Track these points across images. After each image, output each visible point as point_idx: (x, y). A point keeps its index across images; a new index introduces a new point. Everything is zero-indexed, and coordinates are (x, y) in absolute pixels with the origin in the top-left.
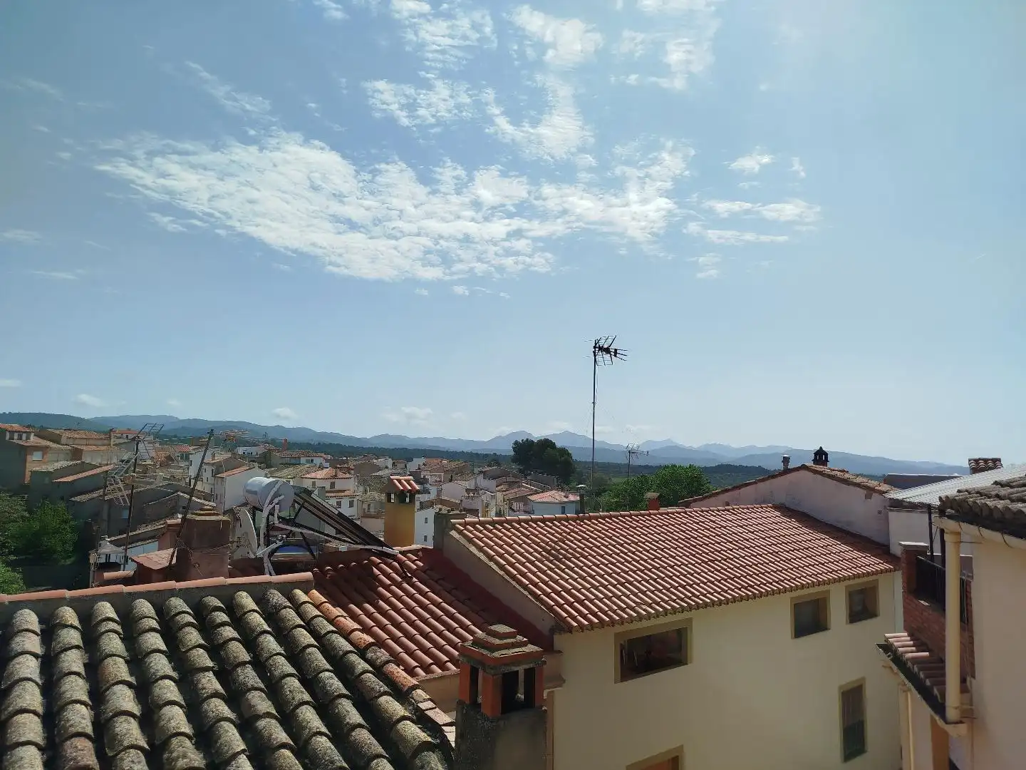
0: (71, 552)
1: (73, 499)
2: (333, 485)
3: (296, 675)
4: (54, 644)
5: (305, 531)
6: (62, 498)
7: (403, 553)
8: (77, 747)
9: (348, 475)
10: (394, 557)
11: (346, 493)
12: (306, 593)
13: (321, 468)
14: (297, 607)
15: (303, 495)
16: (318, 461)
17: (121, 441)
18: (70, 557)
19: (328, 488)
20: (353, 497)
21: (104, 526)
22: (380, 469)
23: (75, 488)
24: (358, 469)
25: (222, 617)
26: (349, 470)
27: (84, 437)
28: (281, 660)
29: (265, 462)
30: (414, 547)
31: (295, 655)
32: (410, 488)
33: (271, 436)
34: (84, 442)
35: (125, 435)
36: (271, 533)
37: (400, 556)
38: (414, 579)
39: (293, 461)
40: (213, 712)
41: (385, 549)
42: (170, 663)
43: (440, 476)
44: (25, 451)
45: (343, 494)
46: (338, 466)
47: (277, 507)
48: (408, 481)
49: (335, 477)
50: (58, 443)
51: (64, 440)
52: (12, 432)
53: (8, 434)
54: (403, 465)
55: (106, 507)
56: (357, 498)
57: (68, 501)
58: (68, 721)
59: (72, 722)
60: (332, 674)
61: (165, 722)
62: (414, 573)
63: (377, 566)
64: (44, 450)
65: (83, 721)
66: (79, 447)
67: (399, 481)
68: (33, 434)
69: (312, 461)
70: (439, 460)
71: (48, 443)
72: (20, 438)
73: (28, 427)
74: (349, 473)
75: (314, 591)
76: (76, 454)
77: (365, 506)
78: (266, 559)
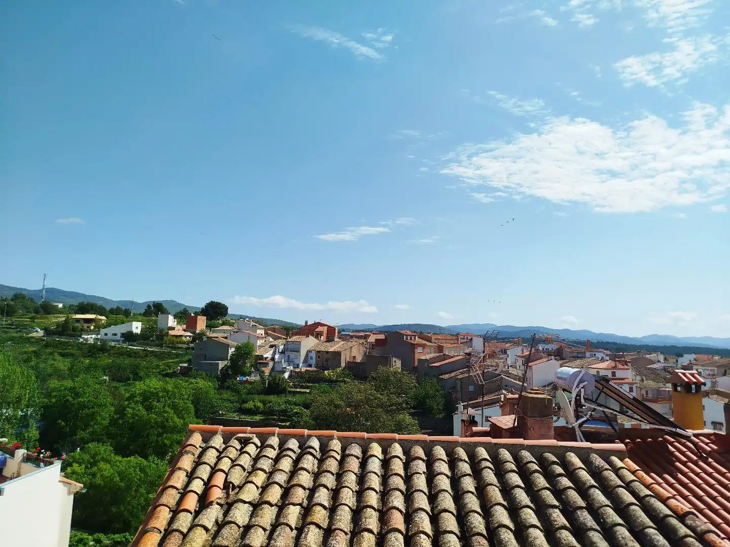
0: (442, 410)
1: (441, 377)
2: (614, 374)
3: (626, 527)
4: (456, 470)
5: (606, 410)
6: (435, 376)
7: (696, 436)
8: (480, 543)
9: (626, 367)
10: (688, 438)
11: (626, 381)
12: (622, 460)
13: (603, 360)
14: (616, 471)
15: (602, 382)
16: (599, 355)
17: (464, 341)
18: (441, 413)
19: (610, 376)
20: (633, 384)
21: (459, 395)
22: (653, 363)
23: (441, 370)
24: (633, 362)
25: (559, 470)
26: (626, 363)
27: (444, 338)
28: (610, 511)
29: (559, 355)
30: (706, 431)
31: (621, 509)
32: (695, 381)
33: (562, 337)
34: (444, 341)
35: (466, 337)
36: (580, 409)
37: (693, 438)
38: (710, 460)
39: (580, 355)
40: (565, 540)
41: (679, 431)
42: (528, 497)
43: (713, 370)
44: (414, 346)
45: (623, 381)
46: (617, 359)
47: (583, 390)
48: (692, 375)
49: (615, 367)
50: (431, 342)
51: (433, 340)
52: (407, 336)
53: (405, 337)
54: (675, 360)
55: (459, 383)
56: (636, 385)
57: (438, 378)
58: (472, 524)
59: (474, 525)
60: (656, 532)
61: (532, 539)
62: (709, 454)
63: (672, 444)
64: (423, 346)
65: (480, 526)
66: (441, 345)
67: (684, 374)
68: (417, 337)
69: (595, 355)
70: (710, 356)
71: (425, 342)
72: (411, 339)
73: (414, 332)
74: (627, 365)
75: (627, 460)
76: (440, 349)
77: (643, 392)
78: (577, 429)
